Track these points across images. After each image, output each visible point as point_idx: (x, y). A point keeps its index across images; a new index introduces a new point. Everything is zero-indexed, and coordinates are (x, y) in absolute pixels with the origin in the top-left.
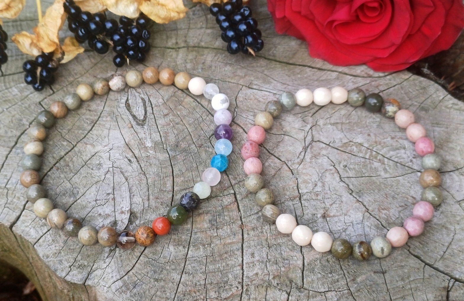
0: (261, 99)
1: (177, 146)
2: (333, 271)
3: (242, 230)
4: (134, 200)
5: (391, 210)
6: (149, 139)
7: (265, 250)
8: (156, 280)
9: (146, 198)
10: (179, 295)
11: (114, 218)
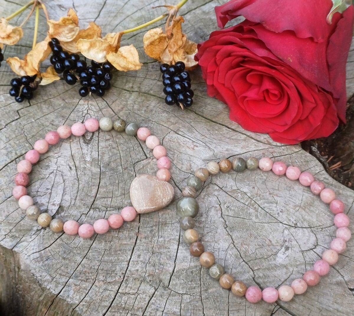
0: (181, 143)
1: (108, 165)
2: (194, 281)
3: (137, 237)
4: (65, 197)
5: (250, 246)
6: (89, 155)
7: (149, 254)
8: (64, 258)
9: (74, 198)
10: (77, 272)
11: (47, 207)
